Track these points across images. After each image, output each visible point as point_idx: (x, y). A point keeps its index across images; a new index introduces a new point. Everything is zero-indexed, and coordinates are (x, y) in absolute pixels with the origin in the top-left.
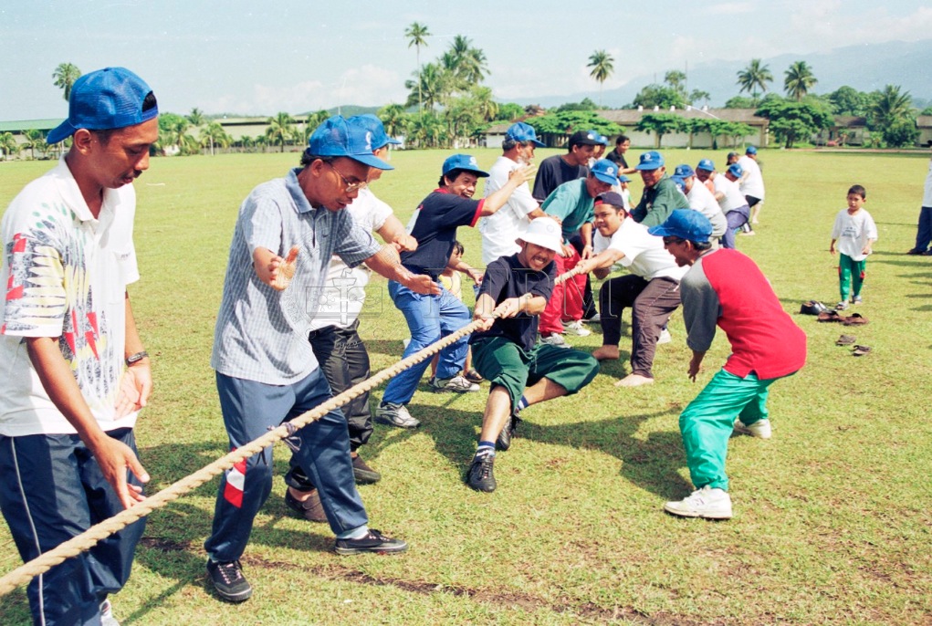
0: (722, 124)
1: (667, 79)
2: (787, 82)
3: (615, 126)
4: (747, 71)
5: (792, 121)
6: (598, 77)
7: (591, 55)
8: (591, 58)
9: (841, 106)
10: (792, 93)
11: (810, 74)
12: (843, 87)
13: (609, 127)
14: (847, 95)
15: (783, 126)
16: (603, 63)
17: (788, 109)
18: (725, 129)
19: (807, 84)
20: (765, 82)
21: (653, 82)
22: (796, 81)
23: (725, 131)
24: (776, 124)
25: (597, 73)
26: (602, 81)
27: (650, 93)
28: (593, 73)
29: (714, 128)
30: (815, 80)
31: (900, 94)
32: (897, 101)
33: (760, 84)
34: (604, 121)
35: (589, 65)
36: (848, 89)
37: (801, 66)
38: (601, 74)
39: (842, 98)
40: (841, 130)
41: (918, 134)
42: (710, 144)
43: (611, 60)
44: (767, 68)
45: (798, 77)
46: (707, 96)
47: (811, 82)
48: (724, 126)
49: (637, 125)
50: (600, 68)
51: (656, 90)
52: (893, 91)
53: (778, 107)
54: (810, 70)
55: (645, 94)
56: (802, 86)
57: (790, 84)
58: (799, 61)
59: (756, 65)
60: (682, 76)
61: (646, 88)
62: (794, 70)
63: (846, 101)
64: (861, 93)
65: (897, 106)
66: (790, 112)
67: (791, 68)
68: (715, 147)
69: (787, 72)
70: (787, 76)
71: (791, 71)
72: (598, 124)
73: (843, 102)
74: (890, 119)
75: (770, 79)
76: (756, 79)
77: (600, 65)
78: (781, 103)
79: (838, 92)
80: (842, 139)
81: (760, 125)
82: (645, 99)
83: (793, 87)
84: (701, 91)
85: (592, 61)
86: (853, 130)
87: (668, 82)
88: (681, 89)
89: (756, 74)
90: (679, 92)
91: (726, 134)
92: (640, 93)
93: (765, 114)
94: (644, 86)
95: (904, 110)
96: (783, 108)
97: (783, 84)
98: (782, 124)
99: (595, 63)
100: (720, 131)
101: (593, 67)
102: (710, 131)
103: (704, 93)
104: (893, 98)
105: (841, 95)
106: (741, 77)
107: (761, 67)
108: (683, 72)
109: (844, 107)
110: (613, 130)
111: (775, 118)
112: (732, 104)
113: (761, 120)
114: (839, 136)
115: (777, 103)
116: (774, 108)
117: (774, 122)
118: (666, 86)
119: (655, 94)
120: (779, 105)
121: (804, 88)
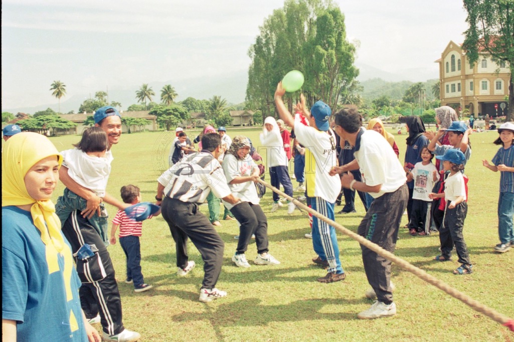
0: (132, 119)
1: (97, 96)
2: (162, 96)
3: (71, 123)
4: (141, 91)
5: (169, 116)
6: (57, 95)
7: (51, 84)
8: (52, 85)
9: (188, 107)
10: (165, 102)
11: (174, 91)
12: (189, 98)
13: (68, 124)
14: (191, 102)
15: (165, 119)
16: (59, 88)
17: (167, 110)
18: (134, 122)
19: (173, 96)
20: (151, 96)
21: (89, 98)
22: (166, 95)
23: (134, 123)
24: (161, 118)
25: (56, 94)
26: (59, 98)
27: (88, 104)
28: (54, 93)
29: (128, 122)
30: (177, 94)
31: (221, 100)
32: (220, 104)
33: (148, 97)
34: (65, 121)
35: (51, 89)
36: (191, 99)
37: (169, 87)
38: (59, 94)
39: (188, 103)
40: (193, 120)
41: (232, 120)
42: (126, 130)
43: (64, 86)
44: (151, 89)
45: (168, 93)
46: (119, 104)
47: (174, 95)
48: (133, 120)
49: (85, 122)
50: (58, 90)
51: (92, 102)
52: (217, 98)
53: (161, 109)
54: (174, 89)
55: (86, 104)
56: (170, 98)
57: (164, 97)
58: (168, 85)
59: (145, 87)
60: (105, 94)
61: (85, 101)
62: (165, 89)
63: (191, 105)
64: (198, 101)
65: (220, 106)
66: (168, 112)
67: (163, 88)
68: (129, 132)
69: (162, 91)
70: (162, 92)
71: (164, 90)
72: (62, 122)
73: (189, 105)
74: (218, 113)
75: (153, 94)
76: (146, 95)
77: (58, 88)
78: (162, 107)
79: (187, 100)
80: (194, 124)
81: (153, 119)
82: (86, 107)
83: (165, 98)
84: (116, 102)
85: (52, 87)
86: (199, 120)
87: (98, 97)
88: (105, 101)
89: (146, 92)
90: (104, 103)
91: (134, 125)
92: (83, 104)
93: (155, 113)
94: (85, 100)
95: (223, 108)
96: (164, 110)
97: (160, 97)
98: (164, 118)
99: (55, 88)
100: (131, 123)
101: (54, 90)
102: (126, 123)
103: (118, 103)
104: (218, 102)
105: (188, 102)
106: (138, 94)
107: (148, 89)
108: (105, 91)
109: (190, 108)
110: (70, 125)
111: (160, 115)
112: (131, 109)
113: (153, 116)
114: (192, 123)
115: (160, 107)
116: (159, 110)
117: (159, 117)
118: (97, 99)
119: (91, 104)
120: (162, 108)
121: (171, 99)
